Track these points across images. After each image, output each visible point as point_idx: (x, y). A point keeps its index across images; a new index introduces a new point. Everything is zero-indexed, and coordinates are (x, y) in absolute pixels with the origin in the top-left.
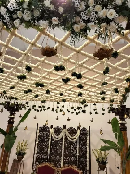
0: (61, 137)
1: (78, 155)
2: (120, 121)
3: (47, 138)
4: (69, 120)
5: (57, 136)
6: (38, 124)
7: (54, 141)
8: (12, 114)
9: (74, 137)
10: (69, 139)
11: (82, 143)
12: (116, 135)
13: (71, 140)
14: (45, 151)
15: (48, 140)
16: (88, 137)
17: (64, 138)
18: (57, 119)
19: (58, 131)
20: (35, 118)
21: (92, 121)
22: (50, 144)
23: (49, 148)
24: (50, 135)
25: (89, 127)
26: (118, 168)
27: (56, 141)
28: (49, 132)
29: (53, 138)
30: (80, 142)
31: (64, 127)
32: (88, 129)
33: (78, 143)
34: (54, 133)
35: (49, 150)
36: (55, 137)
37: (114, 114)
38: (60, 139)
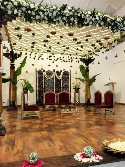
0: (53, 76)
1: (61, 87)
2: (86, 66)
3: (42, 78)
4: (57, 66)
5: (49, 76)
6: (36, 69)
7: (47, 80)
8: (12, 61)
9: (60, 77)
10: (57, 78)
11: (64, 80)
12: (83, 75)
13: (58, 78)
14: (41, 86)
15: (43, 79)
16: (69, 76)
17: (55, 77)
18: (49, 66)
19: (49, 73)
20: (33, 65)
21: (71, 67)
22: (44, 82)
23: (44, 84)
24: (44, 76)
25: (70, 70)
26: (84, 91)
27: (48, 80)
28: (42, 74)
29: (46, 78)
30: (62, 80)
31: (54, 70)
32: (69, 71)
33: (61, 80)
34: (46, 75)
35: (44, 85)
36: (48, 78)
37: (83, 62)
38: (52, 78)
